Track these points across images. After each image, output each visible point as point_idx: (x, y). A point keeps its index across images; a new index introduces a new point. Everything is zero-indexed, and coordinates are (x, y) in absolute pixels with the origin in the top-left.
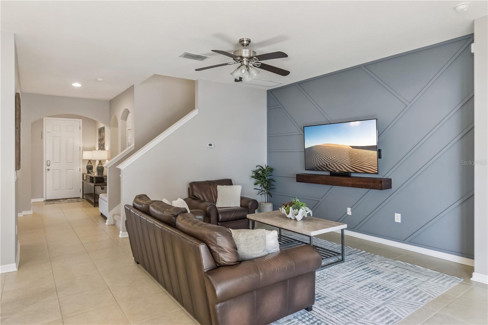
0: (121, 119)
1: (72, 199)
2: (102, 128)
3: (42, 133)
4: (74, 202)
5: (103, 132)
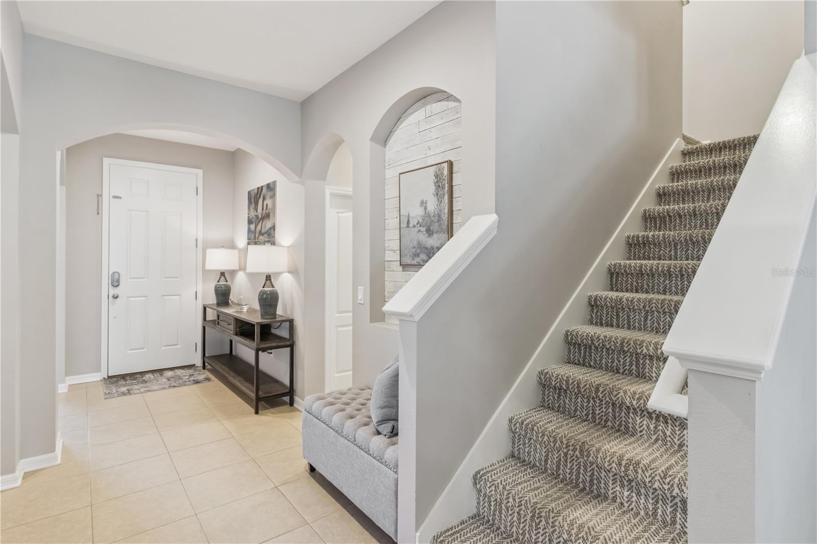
0: (370, 140)
1: (176, 370)
2: (262, 187)
3: (100, 198)
4: (185, 385)
5: (268, 197)
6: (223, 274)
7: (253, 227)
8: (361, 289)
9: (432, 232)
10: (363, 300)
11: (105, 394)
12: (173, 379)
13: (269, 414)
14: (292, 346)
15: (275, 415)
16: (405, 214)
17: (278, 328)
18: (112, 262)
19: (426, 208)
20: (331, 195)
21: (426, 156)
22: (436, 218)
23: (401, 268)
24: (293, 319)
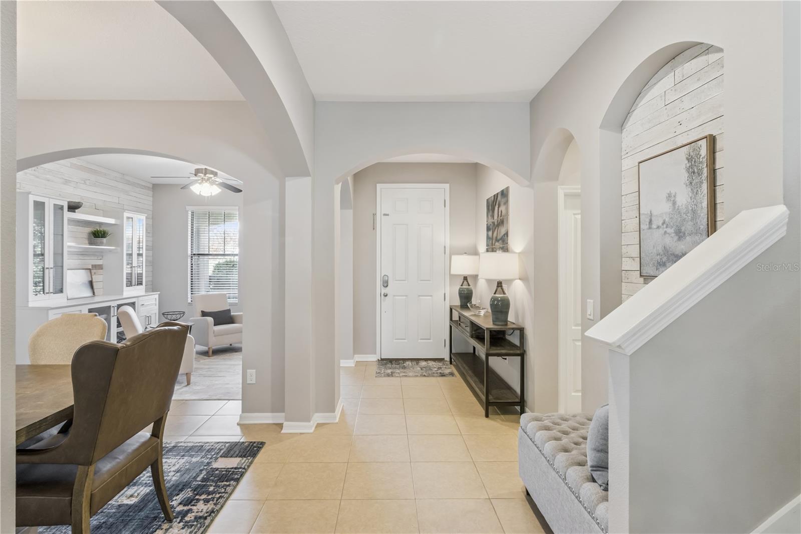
0: (600, 128)
1: (429, 362)
2: (497, 194)
3: (375, 216)
4: (433, 376)
5: (502, 204)
6: (465, 278)
7: (490, 233)
8: (590, 302)
9: (684, 234)
10: (592, 314)
11: (377, 373)
12: (424, 369)
13: (498, 420)
14: (523, 356)
15: (504, 423)
16: (646, 213)
17: (510, 335)
18: (384, 267)
19: (674, 203)
20: (566, 195)
21: (676, 134)
22: (689, 215)
23: (642, 279)
24: (523, 328)
